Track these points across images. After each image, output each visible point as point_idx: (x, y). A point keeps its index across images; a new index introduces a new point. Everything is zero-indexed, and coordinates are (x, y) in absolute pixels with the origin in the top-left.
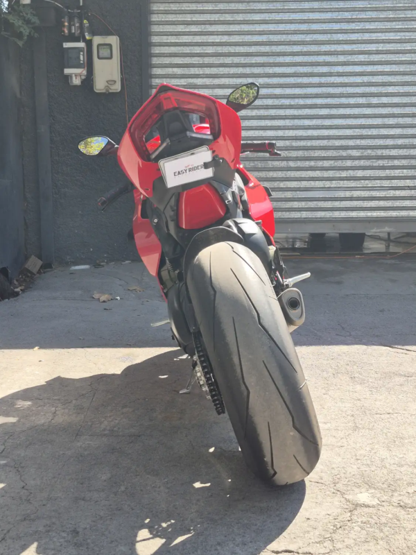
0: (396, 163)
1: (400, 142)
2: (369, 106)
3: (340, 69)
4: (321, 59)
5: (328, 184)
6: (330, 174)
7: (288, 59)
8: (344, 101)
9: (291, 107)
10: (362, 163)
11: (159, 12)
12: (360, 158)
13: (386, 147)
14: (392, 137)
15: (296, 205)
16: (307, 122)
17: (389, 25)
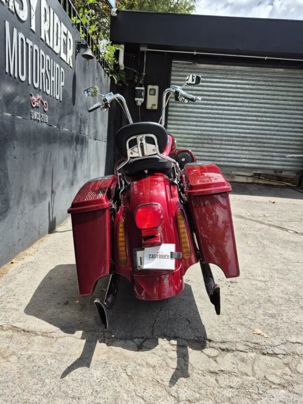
0: (266, 145)
1: (268, 136)
2: (257, 121)
3: (247, 104)
4: (240, 99)
5: (236, 152)
6: (238, 147)
7: (226, 99)
8: (247, 118)
9: (225, 119)
10: (252, 144)
11: (175, 76)
12: (251, 142)
13: (262, 138)
14: (265, 134)
15: (223, 159)
16: (231, 126)
17: (269, 88)
